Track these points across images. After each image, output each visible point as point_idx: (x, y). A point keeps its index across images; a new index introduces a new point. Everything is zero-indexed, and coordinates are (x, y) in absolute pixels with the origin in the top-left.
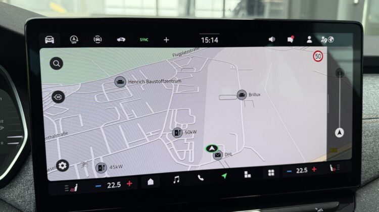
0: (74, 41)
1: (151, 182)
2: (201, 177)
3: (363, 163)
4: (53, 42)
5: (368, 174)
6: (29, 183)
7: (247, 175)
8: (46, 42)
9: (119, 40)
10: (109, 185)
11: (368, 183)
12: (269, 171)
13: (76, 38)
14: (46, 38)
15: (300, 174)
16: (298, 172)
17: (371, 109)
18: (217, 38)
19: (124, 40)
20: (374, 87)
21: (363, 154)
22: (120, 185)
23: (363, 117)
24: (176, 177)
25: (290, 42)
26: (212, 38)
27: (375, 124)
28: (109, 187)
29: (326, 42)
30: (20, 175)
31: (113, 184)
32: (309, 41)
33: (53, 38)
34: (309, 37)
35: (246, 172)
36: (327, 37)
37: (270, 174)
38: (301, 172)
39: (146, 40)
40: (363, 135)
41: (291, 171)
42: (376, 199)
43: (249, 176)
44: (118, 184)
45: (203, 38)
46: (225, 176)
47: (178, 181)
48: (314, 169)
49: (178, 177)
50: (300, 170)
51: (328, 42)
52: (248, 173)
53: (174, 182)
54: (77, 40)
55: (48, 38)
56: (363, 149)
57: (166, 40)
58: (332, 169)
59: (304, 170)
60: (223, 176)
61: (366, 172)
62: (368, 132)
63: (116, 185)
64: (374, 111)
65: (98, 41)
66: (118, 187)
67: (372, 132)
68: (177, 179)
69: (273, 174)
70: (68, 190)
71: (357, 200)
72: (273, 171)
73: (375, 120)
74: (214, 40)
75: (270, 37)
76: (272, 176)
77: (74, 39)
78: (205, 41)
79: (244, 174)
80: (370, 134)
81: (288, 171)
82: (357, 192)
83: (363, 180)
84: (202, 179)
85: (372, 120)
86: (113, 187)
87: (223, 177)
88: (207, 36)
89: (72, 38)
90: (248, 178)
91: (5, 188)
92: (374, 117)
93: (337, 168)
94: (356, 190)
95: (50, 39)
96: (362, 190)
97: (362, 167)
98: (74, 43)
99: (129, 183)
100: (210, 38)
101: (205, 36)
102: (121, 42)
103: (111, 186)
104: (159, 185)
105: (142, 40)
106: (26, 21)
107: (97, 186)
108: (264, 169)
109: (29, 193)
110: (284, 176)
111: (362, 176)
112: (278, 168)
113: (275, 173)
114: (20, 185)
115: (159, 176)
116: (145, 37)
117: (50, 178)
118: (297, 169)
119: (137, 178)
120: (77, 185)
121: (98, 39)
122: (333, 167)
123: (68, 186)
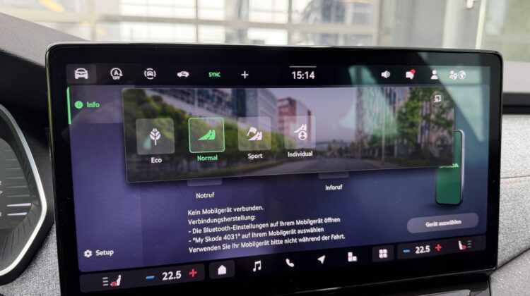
0: (116, 75)
1: (222, 270)
2: (290, 262)
3: (501, 237)
4: (86, 76)
5: (506, 252)
6: (50, 275)
7: (352, 258)
8: (77, 77)
9: (180, 75)
10: (164, 275)
11: (505, 264)
12: (381, 251)
13: (119, 72)
14: (76, 72)
15: (421, 254)
16: (417, 252)
17: (508, 165)
18: (313, 73)
19: (187, 74)
20: (510, 134)
21: (500, 225)
22: (180, 275)
24: (256, 263)
25: (409, 79)
26: (307, 73)
27: (513, 185)
28: (165, 279)
29: (456, 78)
30: (36, 263)
31: (170, 275)
33: (86, 72)
35: (350, 254)
36: (456, 71)
37: (381, 256)
38: (422, 252)
39: (217, 75)
41: (408, 251)
42: (517, 285)
43: (355, 259)
44: (177, 274)
45: (294, 73)
46: (322, 259)
48: (439, 247)
49: (259, 262)
50: (421, 249)
51: (458, 78)
52: (354, 255)
53: (254, 270)
54: (121, 75)
55: (79, 71)
56: (501, 219)
57: (245, 75)
58: (461, 247)
59: (425, 250)
60: (319, 259)
61: (504, 249)
62: (506, 196)
63: (174, 275)
64: (512, 167)
65: (150, 77)
66: (178, 278)
67: (510, 196)
68: (258, 265)
69: (385, 256)
70: (107, 285)
71: (493, 286)
72: (385, 251)
73: (514, 179)
74: (309, 74)
75: (384, 71)
76: (384, 258)
77: (116, 73)
78: (296, 76)
79: (347, 257)
80: (508, 199)
81: (405, 251)
82: (492, 276)
83: (500, 261)
84: (292, 265)
85: (511, 179)
86: (170, 278)
87: (320, 262)
88: (299, 69)
89: (114, 72)
90: (353, 262)
91: (15, 282)
92: (513, 175)
93: (467, 246)
94: (491, 274)
95: (81, 73)
96: (497, 272)
97: (499, 242)
98: (115, 78)
99: (193, 273)
100: (303, 72)
101: (296, 70)
102: (183, 78)
103: (168, 276)
104: (233, 274)
105: (211, 74)
106: (49, 47)
107: (147, 278)
108: (374, 249)
109: (51, 289)
110: (399, 257)
111: (499, 254)
112: (392, 247)
113: (388, 254)
114: (37, 278)
115: (233, 262)
116: (216, 71)
117: (82, 268)
118: (417, 248)
119: (203, 265)
120: (120, 276)
121: (150, 74)
122: (463, 244)
123: (107, 278)
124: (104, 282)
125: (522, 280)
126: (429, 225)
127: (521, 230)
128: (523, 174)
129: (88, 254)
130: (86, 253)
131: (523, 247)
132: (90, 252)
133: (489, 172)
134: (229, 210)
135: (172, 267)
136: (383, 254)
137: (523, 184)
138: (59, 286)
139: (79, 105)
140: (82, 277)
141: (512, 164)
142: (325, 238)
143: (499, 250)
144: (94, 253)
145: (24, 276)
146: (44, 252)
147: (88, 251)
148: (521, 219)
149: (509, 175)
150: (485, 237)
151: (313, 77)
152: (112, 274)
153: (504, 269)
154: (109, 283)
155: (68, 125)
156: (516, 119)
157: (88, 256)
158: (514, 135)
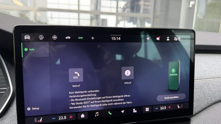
0: (41, 38)
1: (83, 116)
2: (110, 113)
3: (194, 103)
4: (29, 38)
5: (197, 109)
6: (13, 118)
7: (135, 111)
8: (25, 38)
9: (67, 38)
11: (196, 114)
12: (146, 108)
13: (42, 37)
14: (25, 36)
15: (162, 110)
16: (161, 109)
17: (199, 74)
18: (120, 38)
19: (69, 38)
22: (66, 118)
23: (195, 79)
24: (96, 113)
25: (158, 40)
26: (117, 38)
27: (200, 82)
28: (60, 119)
29: (176, 40)
30: (8, 113)
31: (62, 117)
32: (168, 40)
33: (29, 36)
34: (168, 38)
36: (177, 37)
37: (146, 110)
38: (163, 109)
39: (82, 38)
40: (194, 88)
41: (157, 108)
42: (201, 122)
43: (136, 111)
44: (65, 117)
45: (112, 38)
46: (123, 111)
47: (98, 115)
48: (169, 107)
49: (98, 113)
50: (162, 108)
52: (135, 110)
53: (96, 116)
54: (43, 38)
56: (195, 96)
57: (93, 38)
58: (178, 107)
59: (164, 108)
63: (63, 118)
64: (200, 75)
65: (55, 39)
67: (199, 86)
68: (97, 114)
69: (148, 110)
70: (36, 121)
71: (191, 123)
72: (148, 108)
73: (201, 80)
74: (118, 38)
75: (148, 37)
76: (147, 111)
77: (41, 37)
78: (113, 39)
79: (133, 111)
81: (156, 109)
82: (191, 119)
83: (194, 113)
84: (111, 114)
85: (199, 80)
86: (62, 119)
87: (122, 112)
90: (135, 113)
92: (200, 78)
93: (181, 107)
95: (27, 37)
96: (193, 117)
97: (194, 105)
98: (41, 39)
99: (71, 117)
100: (116, 37)
101: (113, 36)
102: (68, 39)
103: (61, 118)
104: (87, 118)
105: (79, 38)
106: (14, 26)
107: (53, 119)
108: (144, 107)
109: (14, 123)
110: (154, 111)
111: (194, 110)
112: (151, 107)
113: (149, 109)
114: (8, 118)
115: (87, 113)
116: (81, 37)
117: (26, 115)
118: (161, 107)
119: (75, 114)
120: (41, 118)
121: (55, 37)
122: (179, 106)
123: (36, 119)
124: (35, 120)
125: (203, 120)
126: (166, 98)
127: (203, 100)
128: (204, 78)
129: (29, 109)
130: (28, 108)
131: (204, 107)
132: (30, 108)
133: (190, 77)
134: (86, 92)
135: (63, 114)
136: (147, 109)
137: (204, 82)
138: (17, 122)
139: (26, 49)
140: (26, 118)
141: (200, 74)
142: (124, 103)
143: (194, 108)
144: (31, 109)
145: (3, 118)
146: (11, 108)
147: (29, 108)
148: (203, 96)
149: (199, 78)
150: (188, 103)
151: (120, 39)
152: (38, 117)
153: (196, 116)
154: (37, 121)
155: (22, 58)
156: (203, 55)
157: (29, 110)
158: (201, 62)
